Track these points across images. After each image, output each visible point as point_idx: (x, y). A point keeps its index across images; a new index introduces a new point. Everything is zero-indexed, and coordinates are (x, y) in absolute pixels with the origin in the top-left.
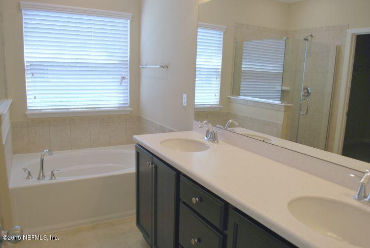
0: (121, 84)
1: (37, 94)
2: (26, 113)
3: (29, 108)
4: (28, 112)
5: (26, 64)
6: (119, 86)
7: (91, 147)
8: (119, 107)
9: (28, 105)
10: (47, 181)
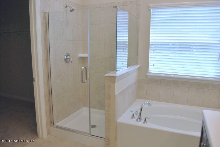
0: (218, 60)
1: (155, 63)
2: (147, 74)
3: (149, 72)
4: (149, 74)
5: (150, 43)
6: (217, 61)
7: (187, 104)
8: (214, 78)
9: (149, 69)
10: (140, 124)
